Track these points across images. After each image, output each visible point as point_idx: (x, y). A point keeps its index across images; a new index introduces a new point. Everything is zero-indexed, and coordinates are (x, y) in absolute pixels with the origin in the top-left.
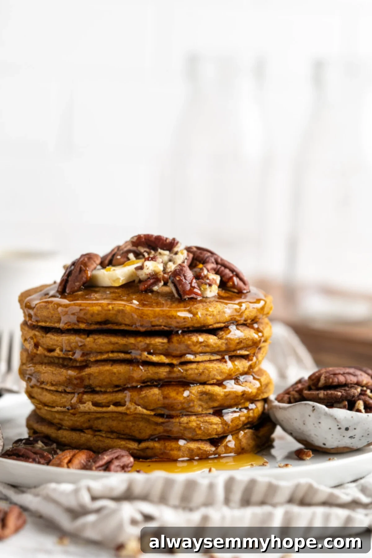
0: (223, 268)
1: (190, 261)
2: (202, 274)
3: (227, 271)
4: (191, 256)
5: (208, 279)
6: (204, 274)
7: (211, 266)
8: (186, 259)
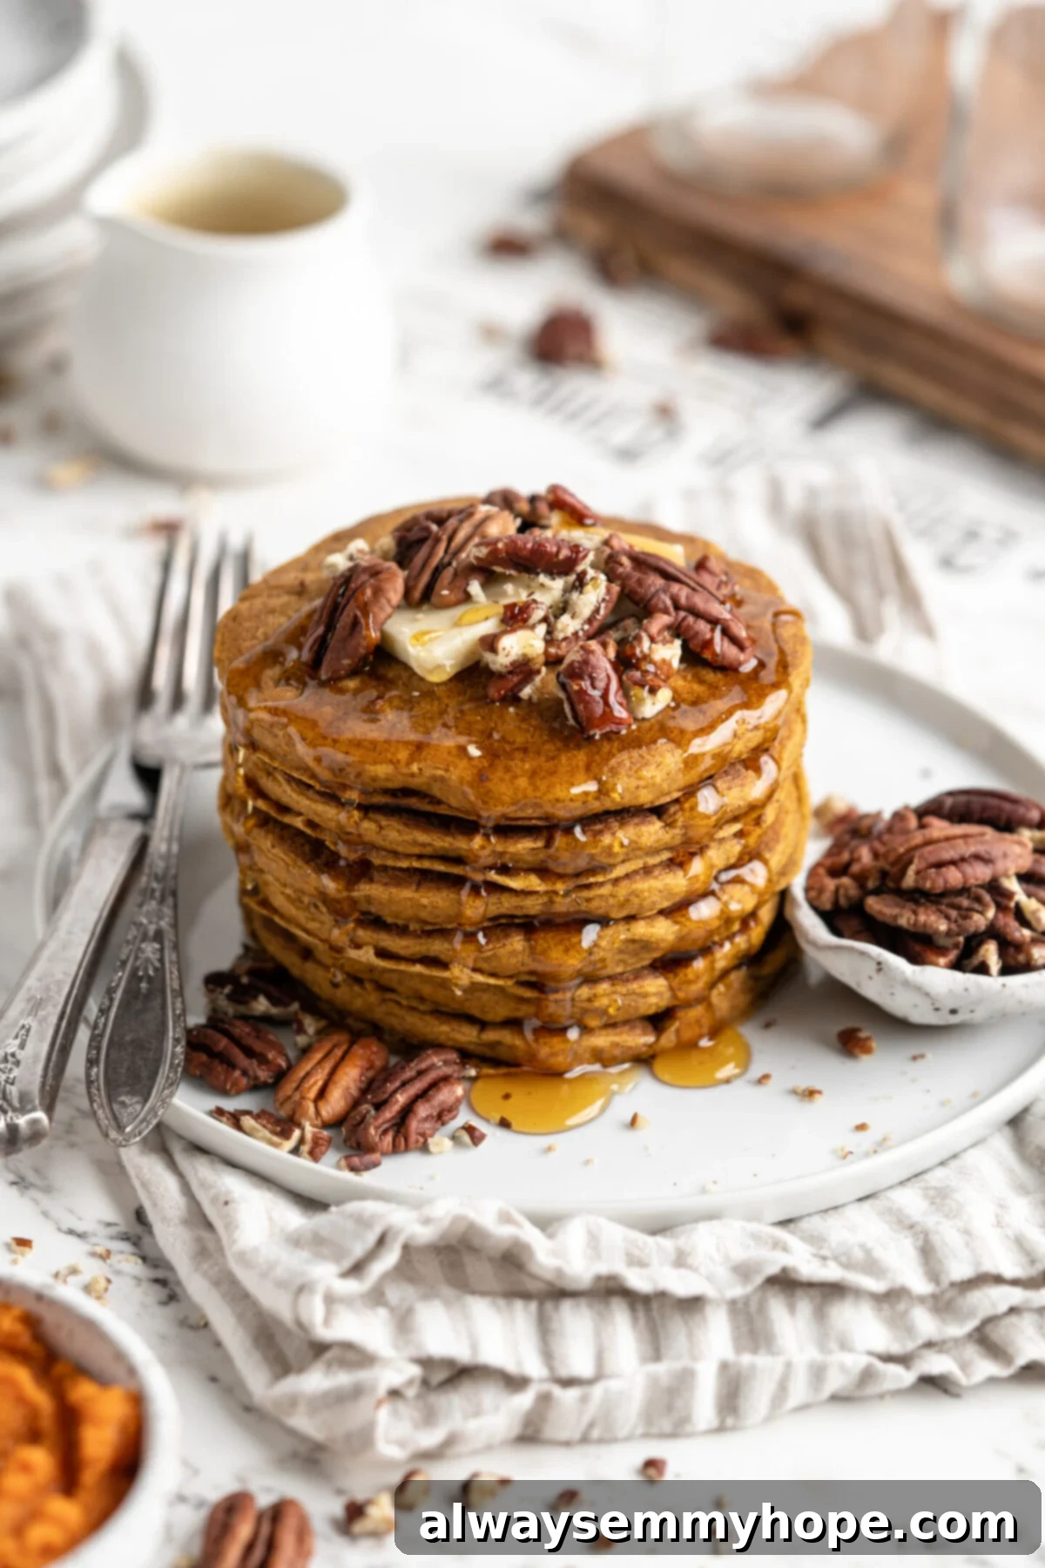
0: (691, 619)
1: (611, 605)
2: (638, 652)
3: (703, 626)
4: (616, 588)
5: (652, 662)
6: (642, 652)
7: (660, 622)
8: (604, 600)
